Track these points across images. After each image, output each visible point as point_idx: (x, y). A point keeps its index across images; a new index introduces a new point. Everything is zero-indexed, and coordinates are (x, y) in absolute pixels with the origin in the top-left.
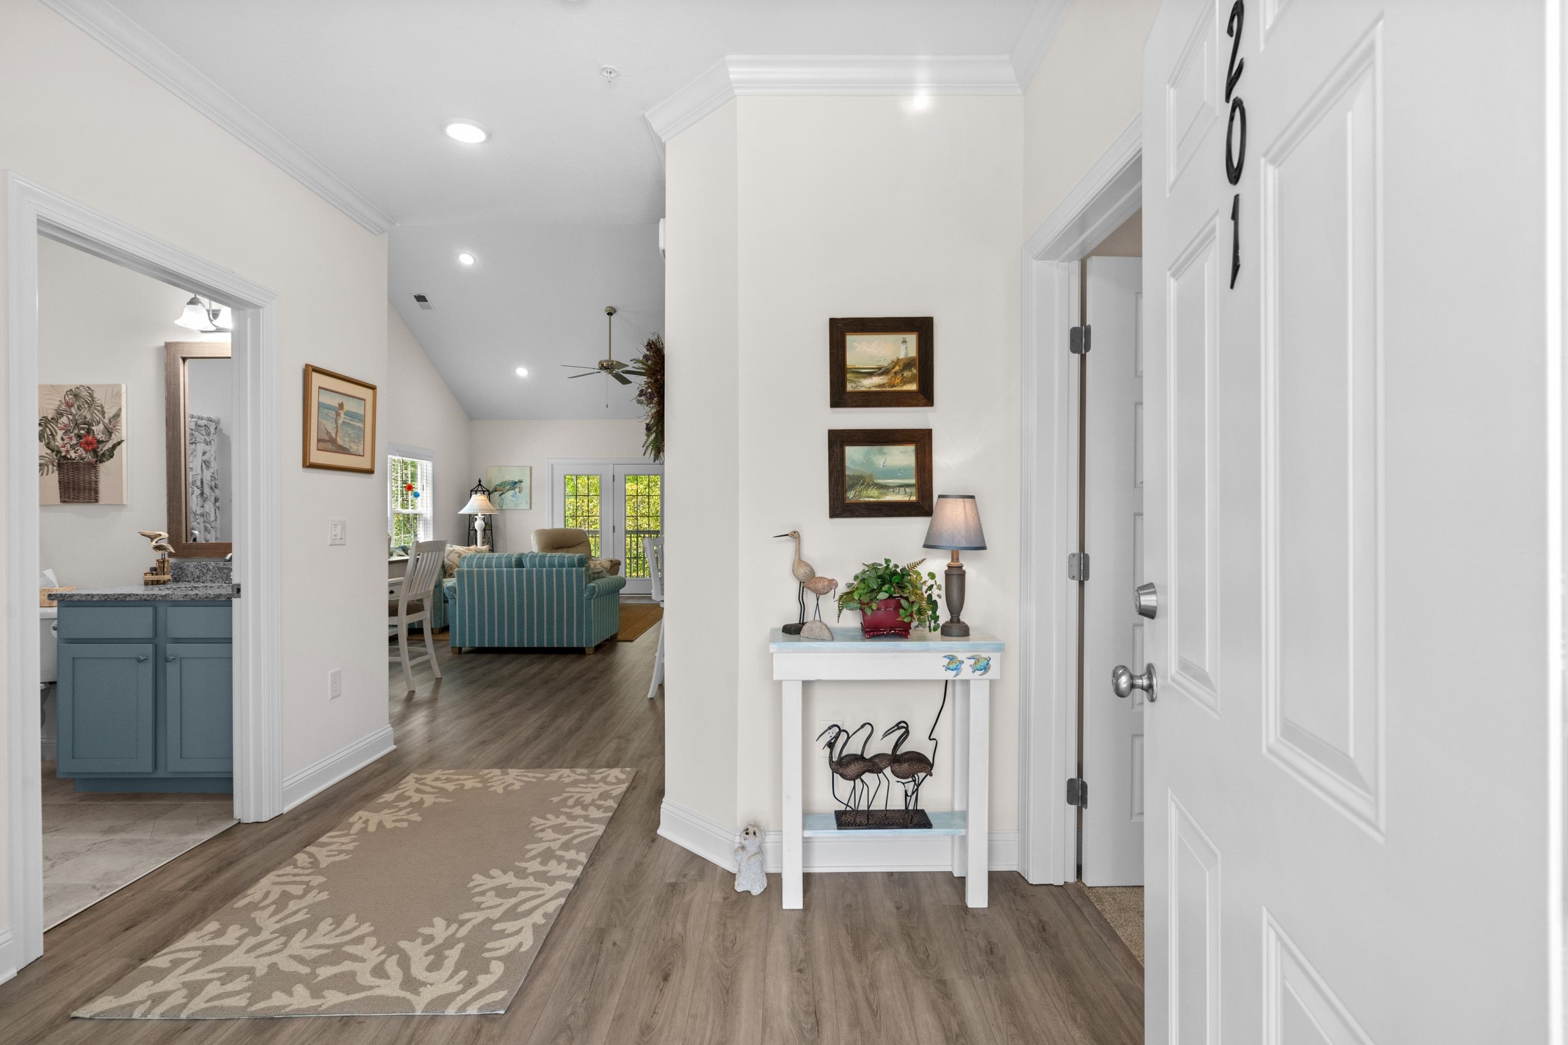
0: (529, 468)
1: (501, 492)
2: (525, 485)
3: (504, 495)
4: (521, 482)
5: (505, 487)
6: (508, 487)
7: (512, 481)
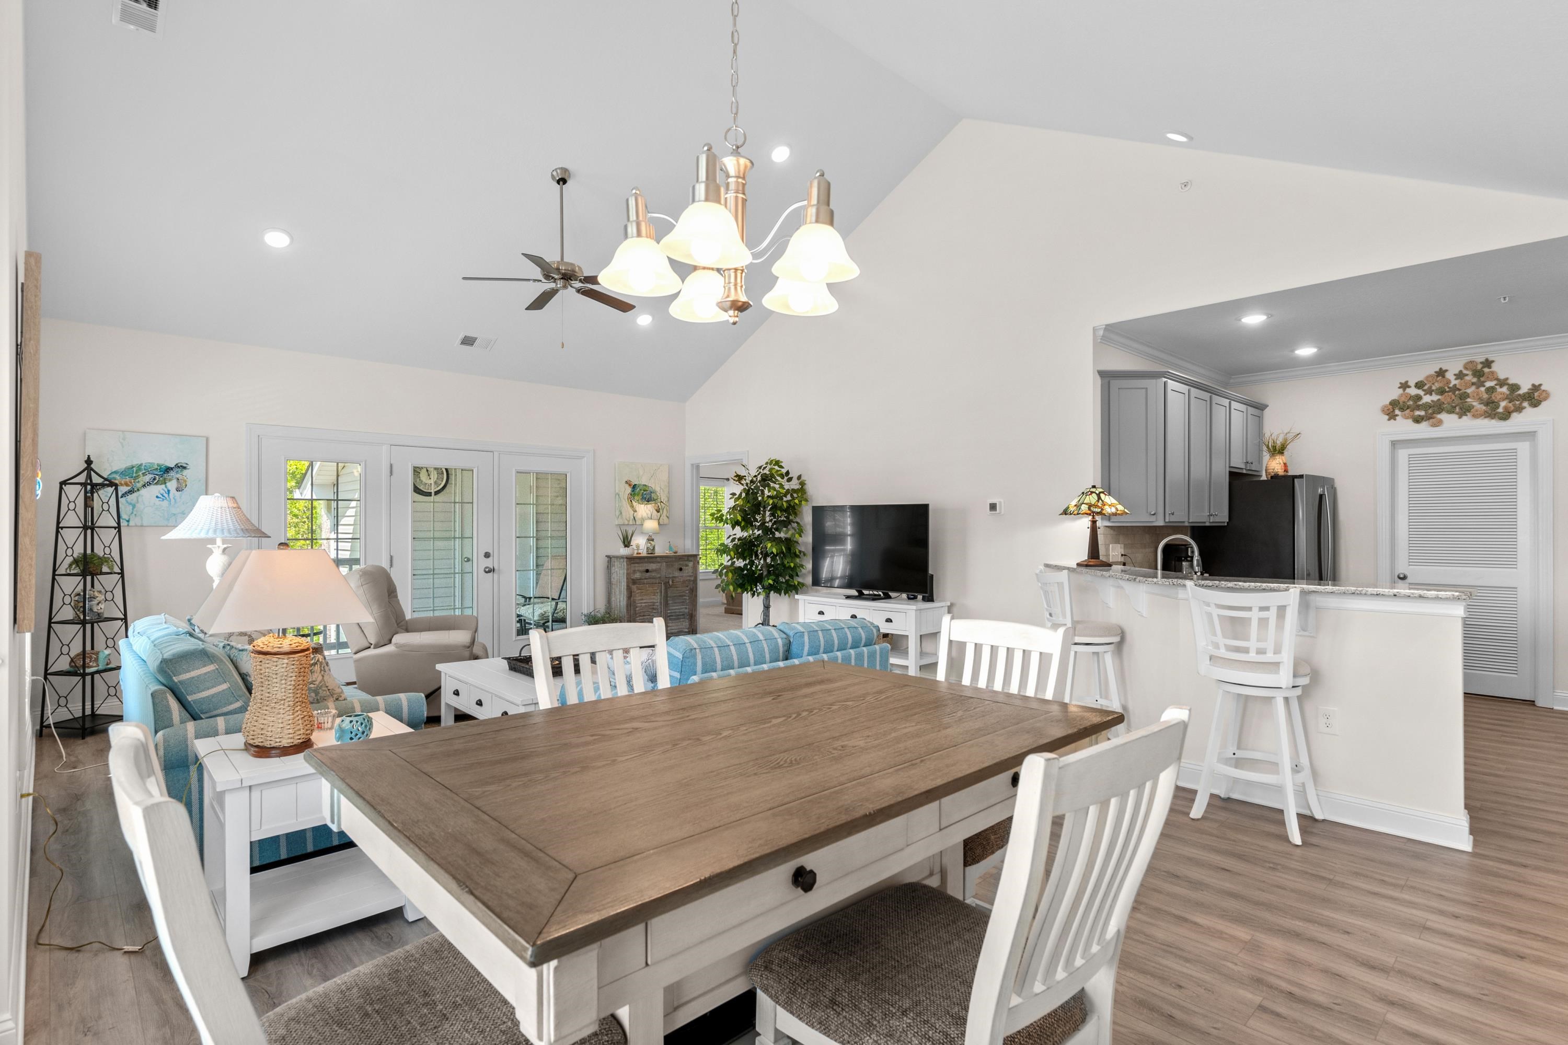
0: (204, 440)
1: (125, 489)
2: (194, 475)
3: (135, 495)
4: (180, 467)
5: (138, 477)
6: (148, 478)
7: (158, 465)
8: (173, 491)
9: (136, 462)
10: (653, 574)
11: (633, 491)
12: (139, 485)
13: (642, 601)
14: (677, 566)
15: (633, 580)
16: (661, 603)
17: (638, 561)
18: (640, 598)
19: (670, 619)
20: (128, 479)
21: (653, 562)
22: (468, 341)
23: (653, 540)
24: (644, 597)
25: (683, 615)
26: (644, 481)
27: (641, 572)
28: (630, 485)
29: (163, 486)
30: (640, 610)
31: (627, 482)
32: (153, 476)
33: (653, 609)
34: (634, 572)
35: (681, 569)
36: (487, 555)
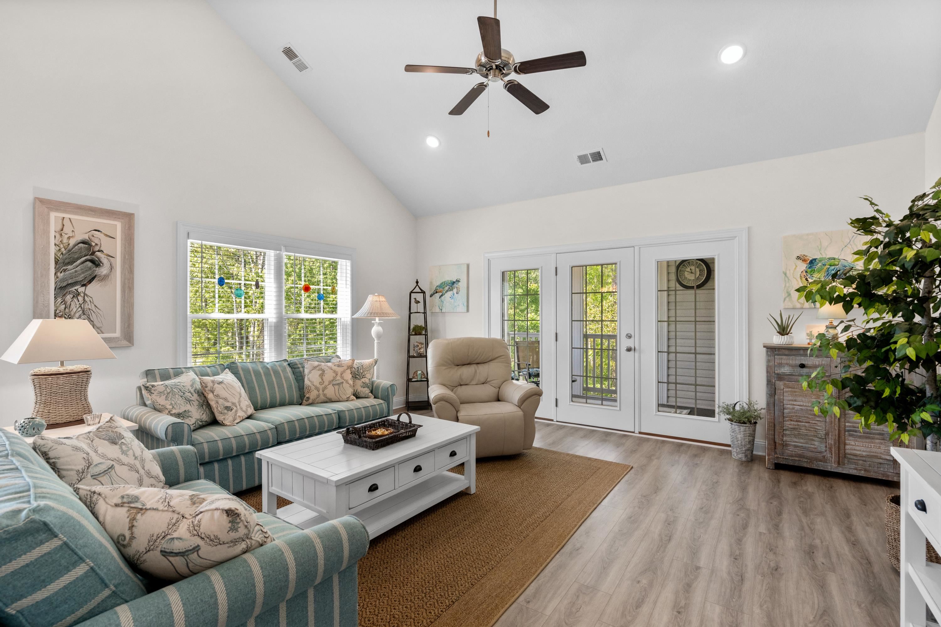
0: (466, 266)
1: (441, 294)
2: (462, 285)
3: (443, 296)
4: (458, 281)
5: (444, 288)
6: (447, 288)
7: (451, 281)
8: (455, 294)
9: (444, 280)
11: (809, 268)
12: (445, 292)
13: (795, 403)
15: (778, 374)
18: (790, 398)
19: (851, 436)
20: (441, 289)
24: (798, 399)
25: (881, 434)
26: (830, 253)
27: (792, 366)
28: (804, 261)
29: (452, 291)
30: (790, 413)
31: (798, 258)
32: (448, 287)
34: (780, 365)
36: (629, 336)
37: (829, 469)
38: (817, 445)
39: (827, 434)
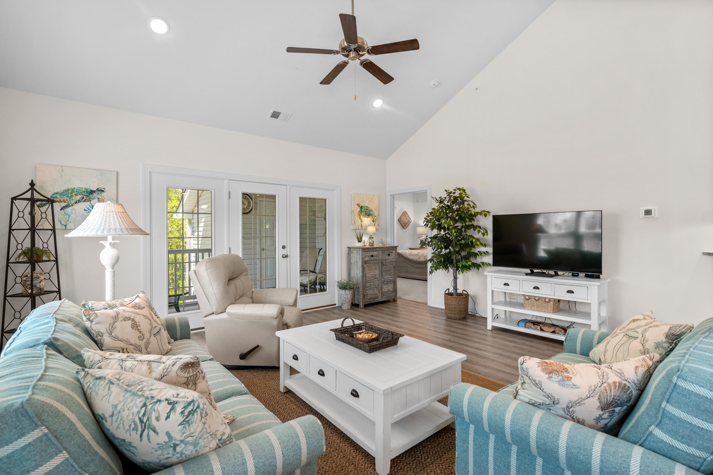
0: (115, 174)
1: (63, 204)
2: (109, 196)
3: (70, 207)
4: (101, 191)
5: (72, 196)
6: (79, 197)
7: (85, 189)
9: (70, 187)
10: (375, 258)
11: (361, 210)
12: (73, 202)
13: (370, 274)
14: (387, 253)
15: (365, 261)
16: (379, 274)
17: (367, 250)
18: (368, 272)
19: (384, 284)
20: (65, 198)
21: (375, 251)
22: (275, 115)
23: (373, 238)
24: (371, 272)
25: (390, 281)
26: (366, 204)
27: (369, 256)
28: (359, 206)
29: (89, 203)
30: (368, 279)
32: (82, 196)
33: (375, 278)
34: (365, 256)
35: (389, 255)
36: (284, 247)
37: (379, 301)
38: (376, 291)
39: (378, 286)
